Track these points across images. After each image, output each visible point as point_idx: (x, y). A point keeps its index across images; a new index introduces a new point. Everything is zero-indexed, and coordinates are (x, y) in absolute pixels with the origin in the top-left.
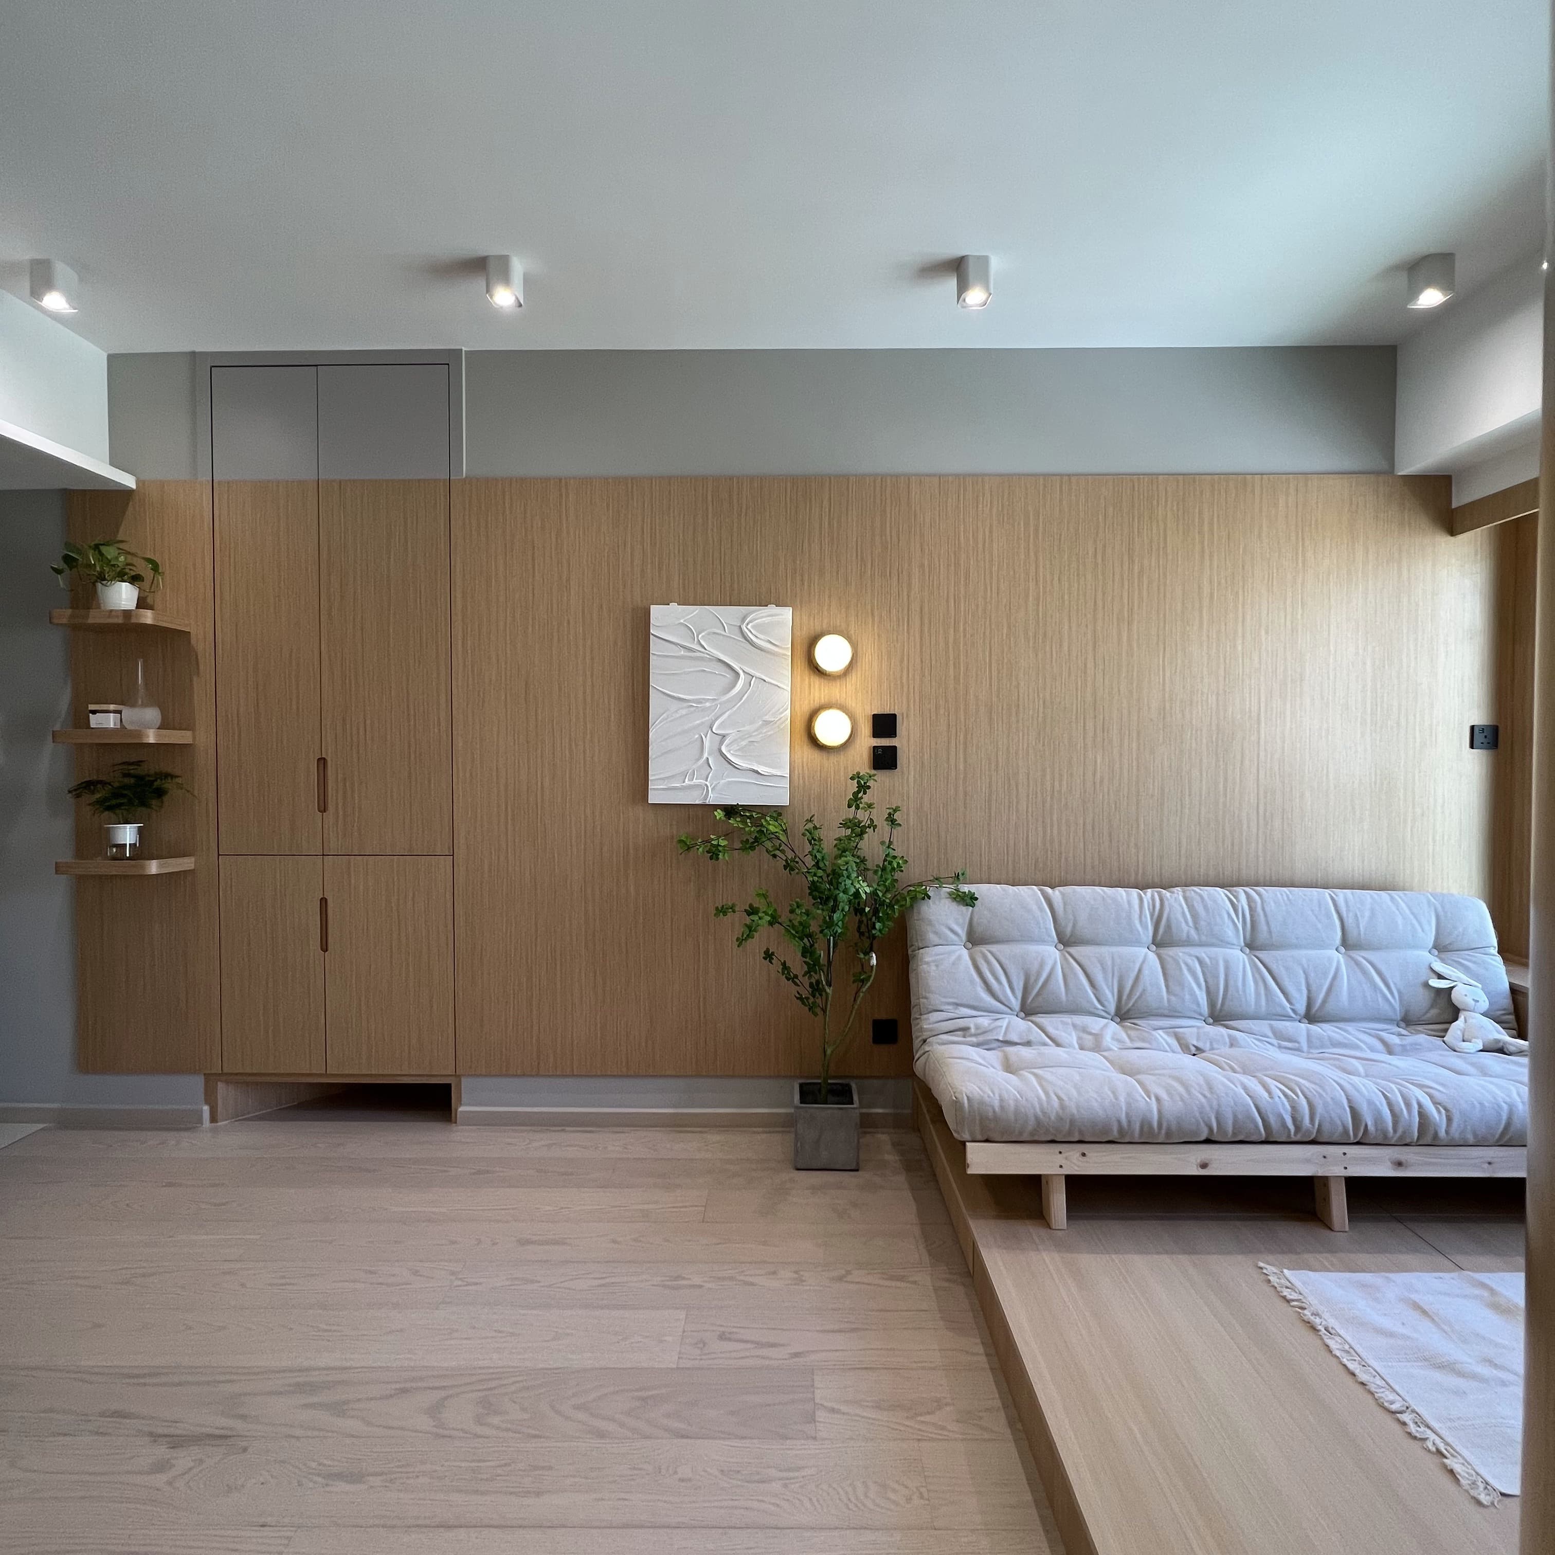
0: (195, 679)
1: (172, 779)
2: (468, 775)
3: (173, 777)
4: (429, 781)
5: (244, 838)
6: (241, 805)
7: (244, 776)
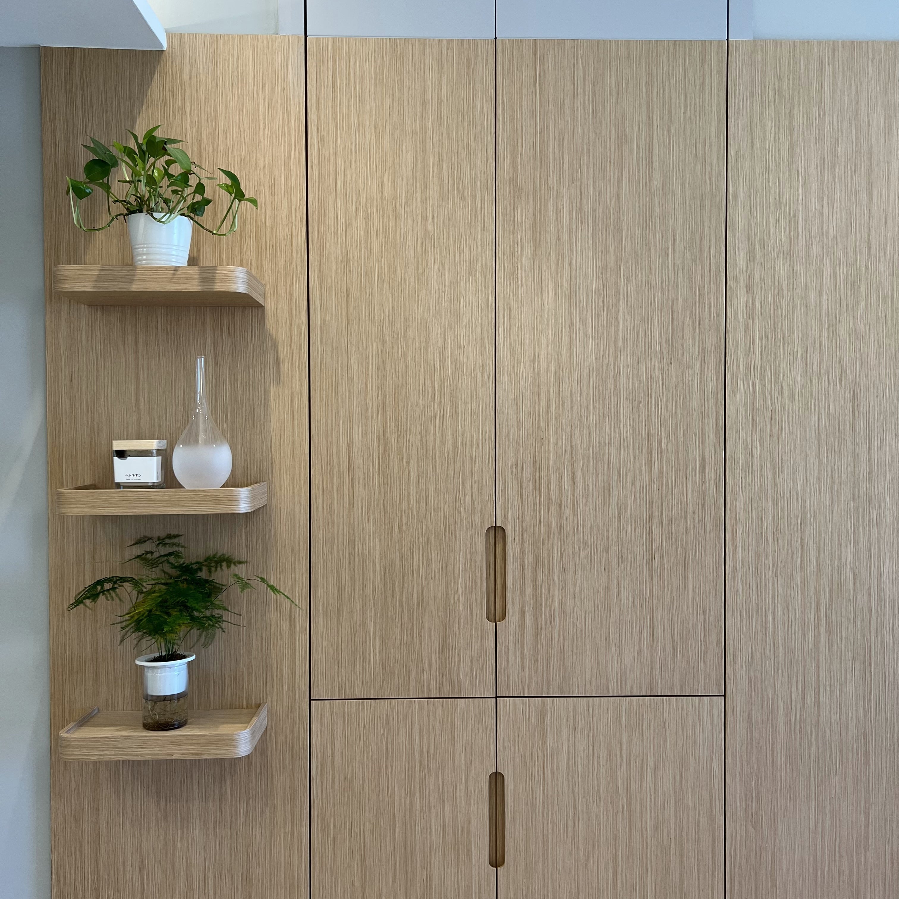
0: (272, 390)
1: (228, 567)
2: (752, 555)
3: (229, 561)
4: (685, 567)
5: (358, 670)
6: (352, 612)
7: (359, 561)
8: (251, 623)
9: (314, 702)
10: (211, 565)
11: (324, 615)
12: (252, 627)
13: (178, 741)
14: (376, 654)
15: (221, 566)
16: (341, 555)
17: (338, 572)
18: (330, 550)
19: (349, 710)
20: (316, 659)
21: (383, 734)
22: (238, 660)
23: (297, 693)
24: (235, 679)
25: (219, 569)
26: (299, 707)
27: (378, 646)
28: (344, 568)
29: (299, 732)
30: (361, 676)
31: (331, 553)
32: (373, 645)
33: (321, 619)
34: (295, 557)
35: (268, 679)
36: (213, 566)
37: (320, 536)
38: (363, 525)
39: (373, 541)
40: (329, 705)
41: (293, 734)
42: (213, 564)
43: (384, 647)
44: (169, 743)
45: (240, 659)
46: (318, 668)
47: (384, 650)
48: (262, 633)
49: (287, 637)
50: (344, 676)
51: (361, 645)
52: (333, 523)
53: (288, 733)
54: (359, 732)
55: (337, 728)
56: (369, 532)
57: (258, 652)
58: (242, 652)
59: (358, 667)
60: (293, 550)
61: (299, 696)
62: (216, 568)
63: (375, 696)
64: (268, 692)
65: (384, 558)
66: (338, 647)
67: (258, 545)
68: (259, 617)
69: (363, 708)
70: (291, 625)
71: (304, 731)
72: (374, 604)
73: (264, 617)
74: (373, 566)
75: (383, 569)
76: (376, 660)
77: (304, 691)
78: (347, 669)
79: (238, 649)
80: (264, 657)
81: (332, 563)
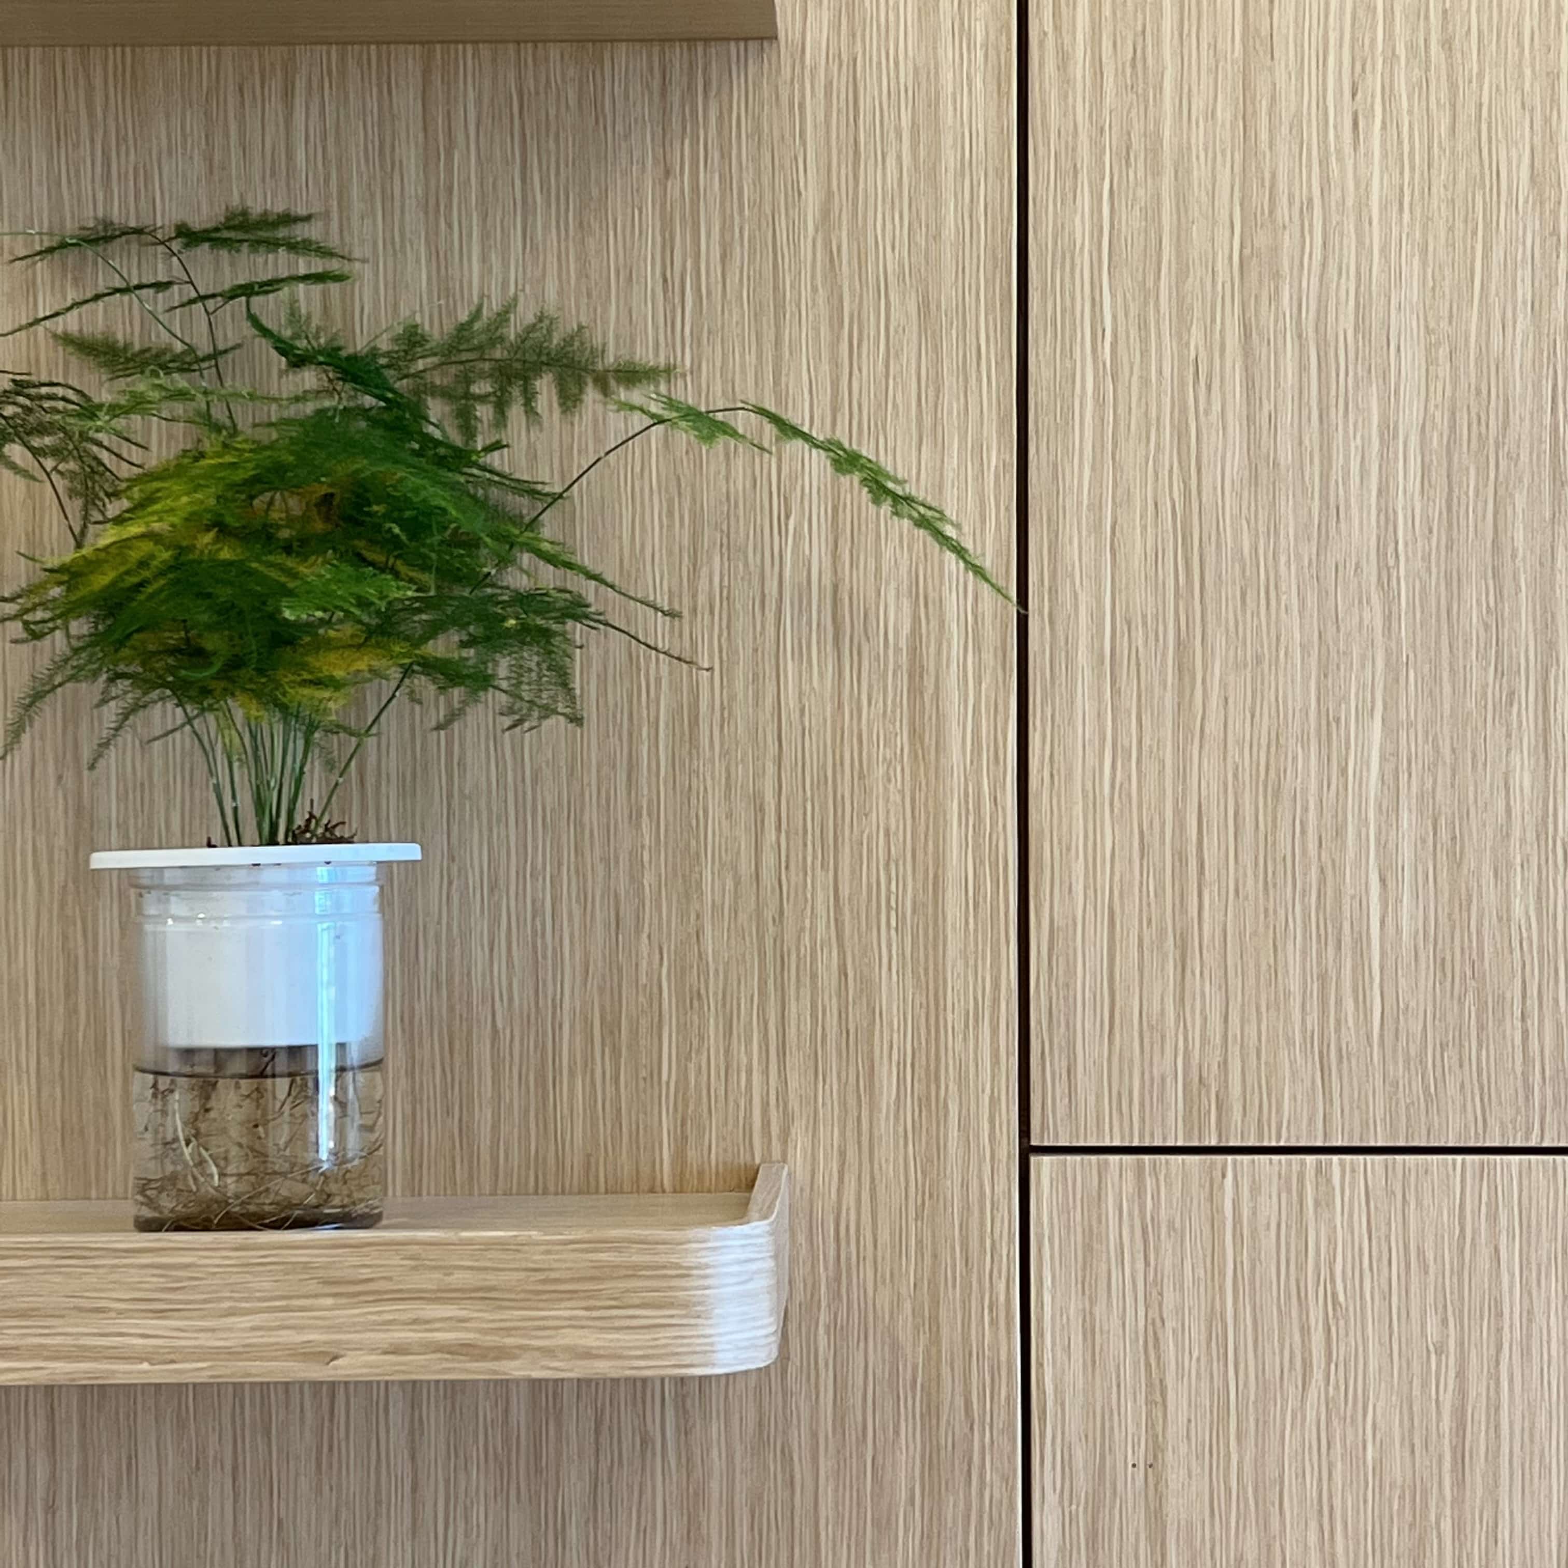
1: (569, 401)
3: (574, 369)
5: (1295, 987)
6: (1259, 660)
7: (1303, 368)
8: (694, 722)
9: (1046, 1159)
10: (475, 389)
11: (1100, 676)
12: (705, 741)
13: (366, 1273)
14: (1398, 900)
15: (529, 398)
16: (1196, 336)
17: (1181, 433)
18: (1133, 311)
19: (1246, 1213)
20: (1059, 921)
21: (1440, 1350)
22: (628, 921)
23: (953, 1108)
24: (611, 1028)
25: (516, 412)
26: (965, 1185)
27: (1407, 853)
28: (1216, 407)
29: (966, 1326)
30: (1313, 1019)
31: (1143, 326)
32: (1382, 845)
33: (1084, 703)
34: (937, 349)
35: (792, 1032)
36: (482, 399)
37: (1081, 228)
38: (1324, 162)
39: (1385, 250)
40: (1130, 1176)
41: (935, 1339)
42: (481, 387)
43: (1442, 857)
44: (313, 1287)
45: (638, 919)
46: (1070, 971)
47: (1444, 875)
48: (759, 774)
49: (895, 797)
50: (1215, 1019)
51: (1312, 846)
52: (1154, 150)
53: (905, 1334)
54: (1305, 1330)
55: (1179, 1310)
56: (1362, 205)
57: (737, 884)
58: (648, 879)
59: (1295, 971)
60: (925, 307)
61: (964, 1127)
62: (501, 407)
63: (1394, 1135)
64: (794, 1103)
65: (1443, 352)
66: (1180, 857)
67: (733, 278)
68: (739, 685)
69: (1323, 1203)
70: (915, 734)
71: (994, 1322)
72: (1388, 618)
73: (771, 688)
74: (1385, 402)
75: (1441, 419)
76: (1399, 931)
77: (994, 1101)
78: (1235, 983)
79: (623, 857)
80: (769, 913)
81: (1145, 381)
